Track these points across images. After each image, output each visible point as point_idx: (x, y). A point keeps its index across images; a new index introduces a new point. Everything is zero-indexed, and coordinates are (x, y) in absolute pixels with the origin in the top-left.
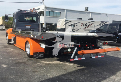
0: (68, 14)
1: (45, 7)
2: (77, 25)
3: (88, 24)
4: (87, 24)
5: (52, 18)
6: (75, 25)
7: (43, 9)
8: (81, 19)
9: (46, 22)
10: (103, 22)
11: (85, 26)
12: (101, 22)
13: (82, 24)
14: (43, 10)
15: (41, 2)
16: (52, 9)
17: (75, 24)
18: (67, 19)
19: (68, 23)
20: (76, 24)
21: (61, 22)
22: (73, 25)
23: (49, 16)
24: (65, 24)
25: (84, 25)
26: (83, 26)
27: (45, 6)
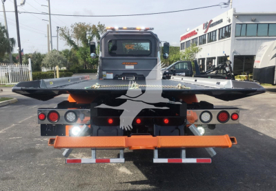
1: (234, 15)
5: (252, 41)
7: (229, 21)
9: (234, 52)
14: (228, 24)
15: (225, 4)
16: (253, 18)
21: (266, 49)
23: (246, 36)
27: (234, 11)
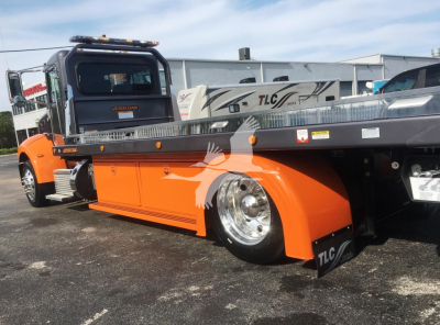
0: (192, 76)
2: (245, 104)
3: (280, 96)
4: (275, 95)
6: (240, 103)
8: (252, 80)
10: (323, 83)
11: (272, 103)
12: (318, 83)
13: (261, 97)
17: (239, 99)
18: (211, 87)
19: (215, 97)
20: (244, 100)
21: (193, 97)
22: (234, 105)
24: (208, 104)
25: (269, 100)
26: (267, 103)
